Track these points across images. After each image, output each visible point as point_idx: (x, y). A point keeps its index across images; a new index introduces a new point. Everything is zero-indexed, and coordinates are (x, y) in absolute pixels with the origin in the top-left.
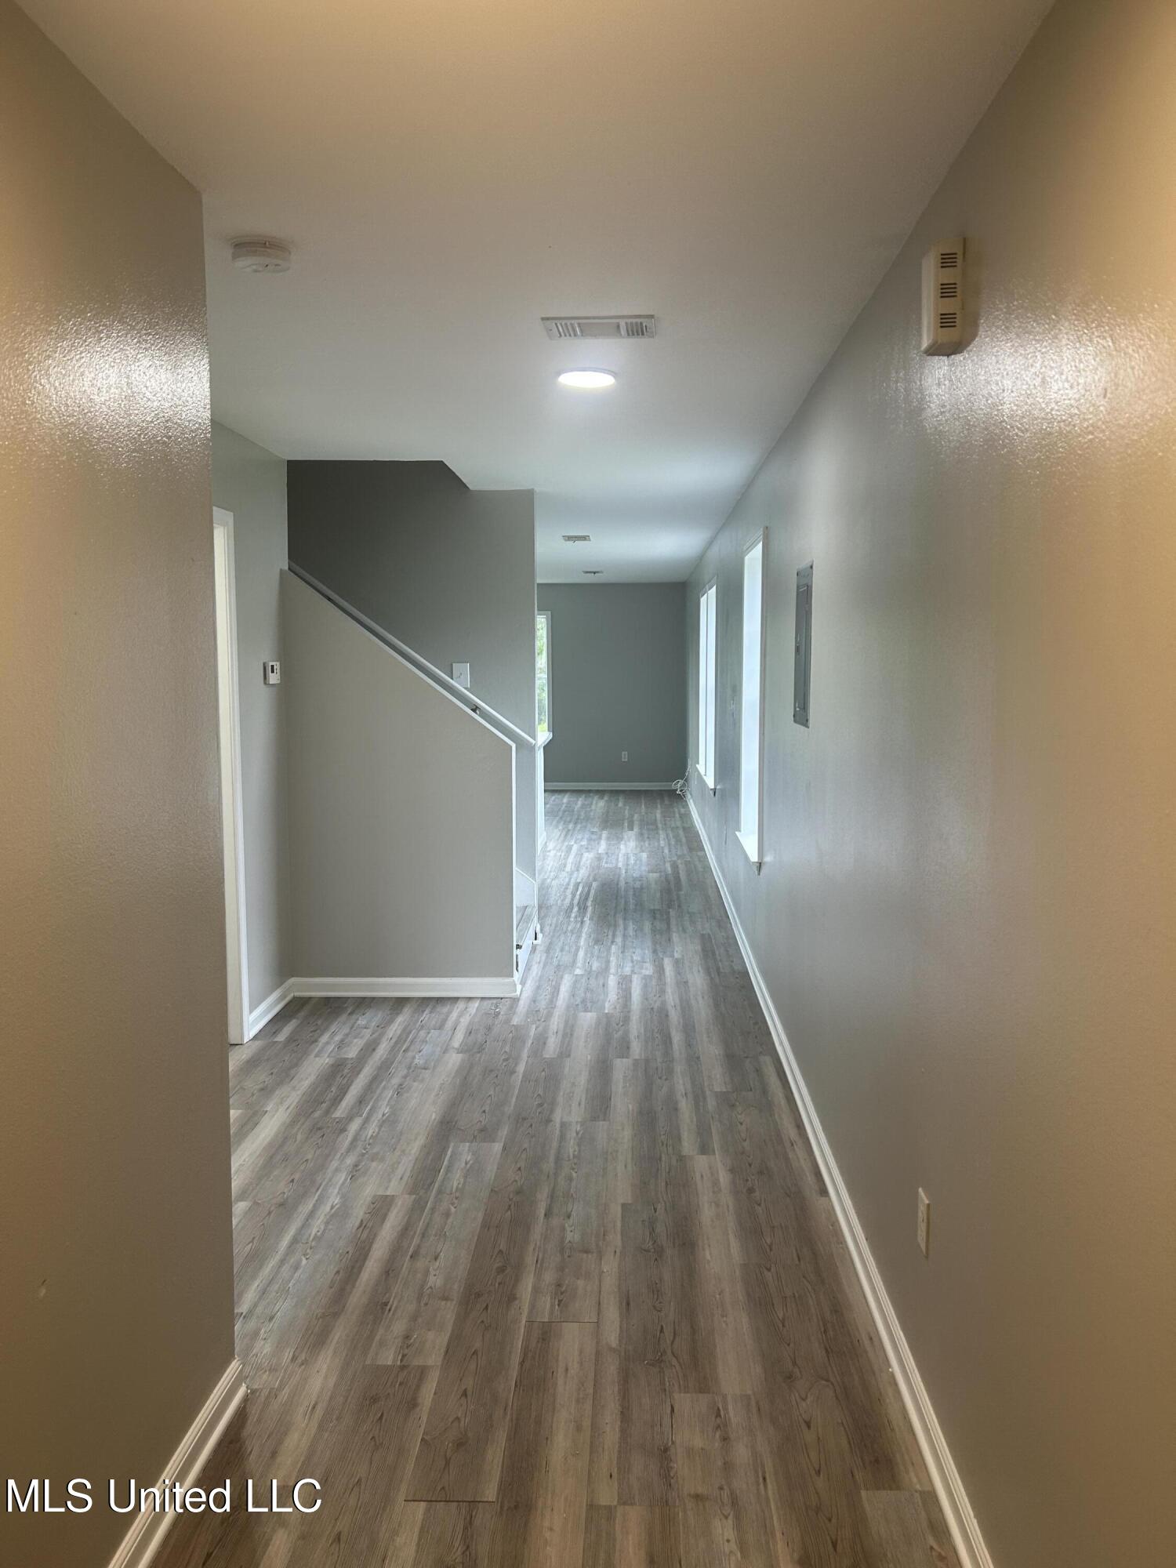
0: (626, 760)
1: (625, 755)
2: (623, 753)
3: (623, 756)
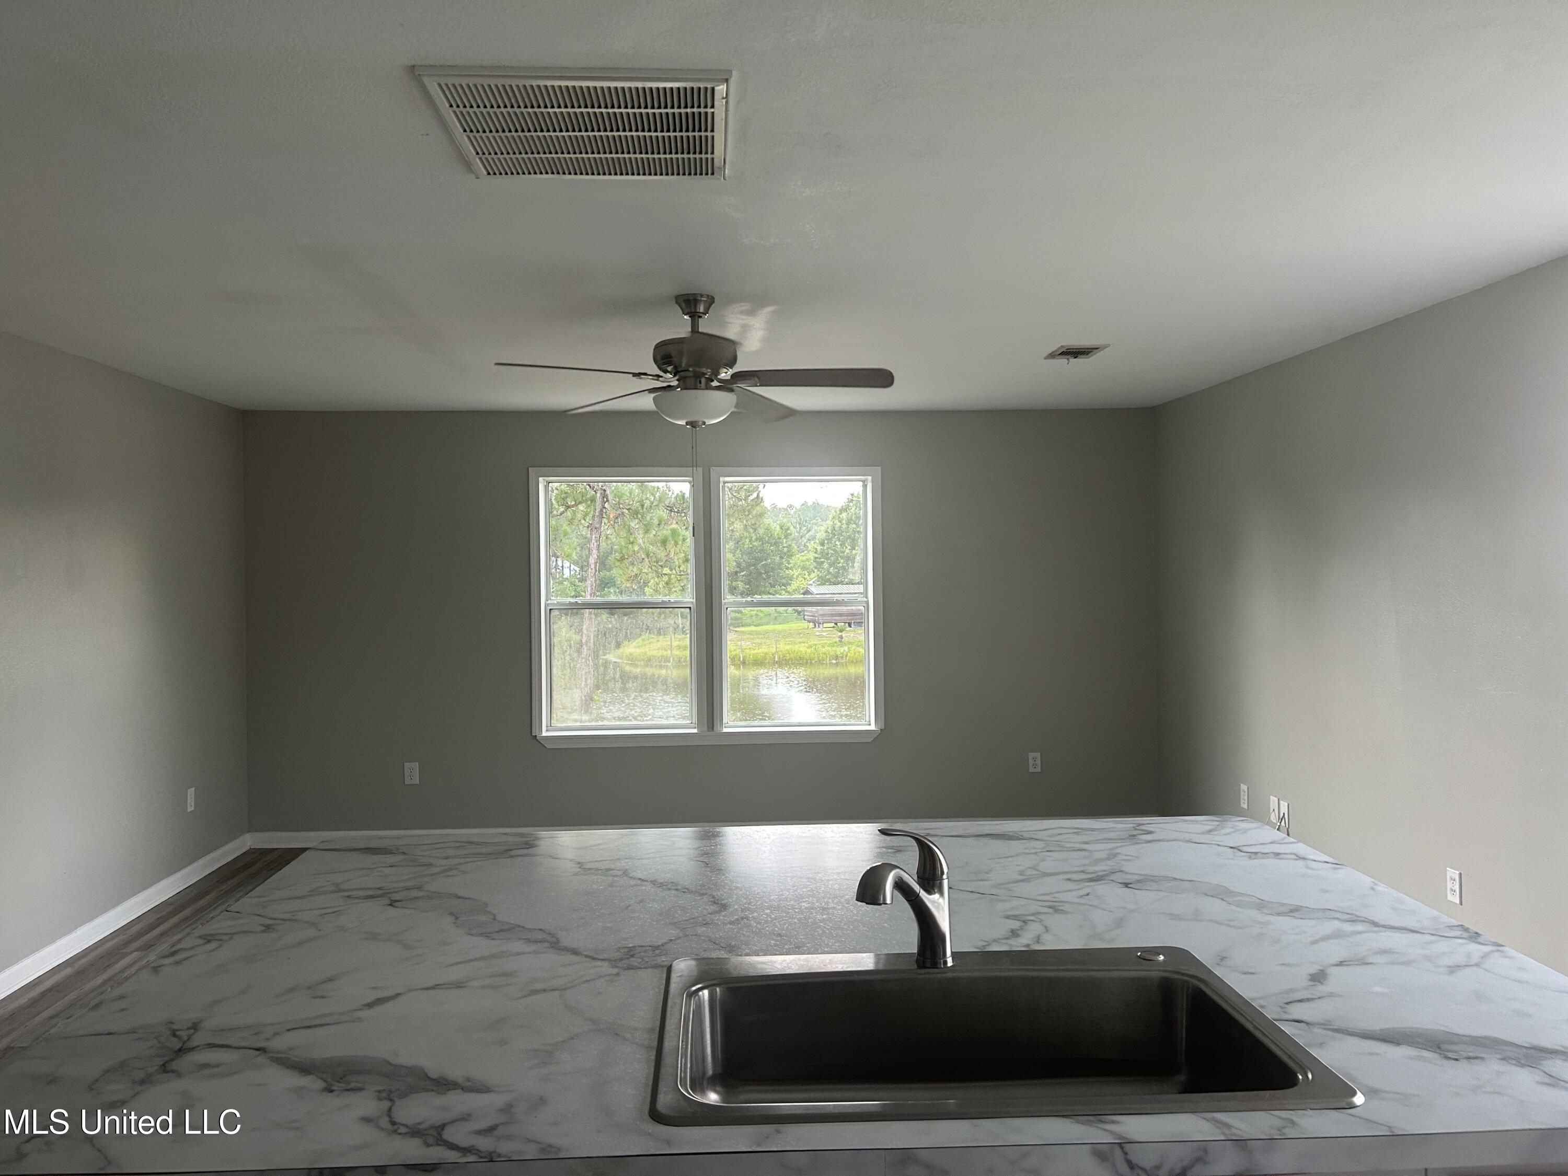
0: (1039, 769)
1: (1035, 759)
2: (1031, 755)
3: (1031, 762)
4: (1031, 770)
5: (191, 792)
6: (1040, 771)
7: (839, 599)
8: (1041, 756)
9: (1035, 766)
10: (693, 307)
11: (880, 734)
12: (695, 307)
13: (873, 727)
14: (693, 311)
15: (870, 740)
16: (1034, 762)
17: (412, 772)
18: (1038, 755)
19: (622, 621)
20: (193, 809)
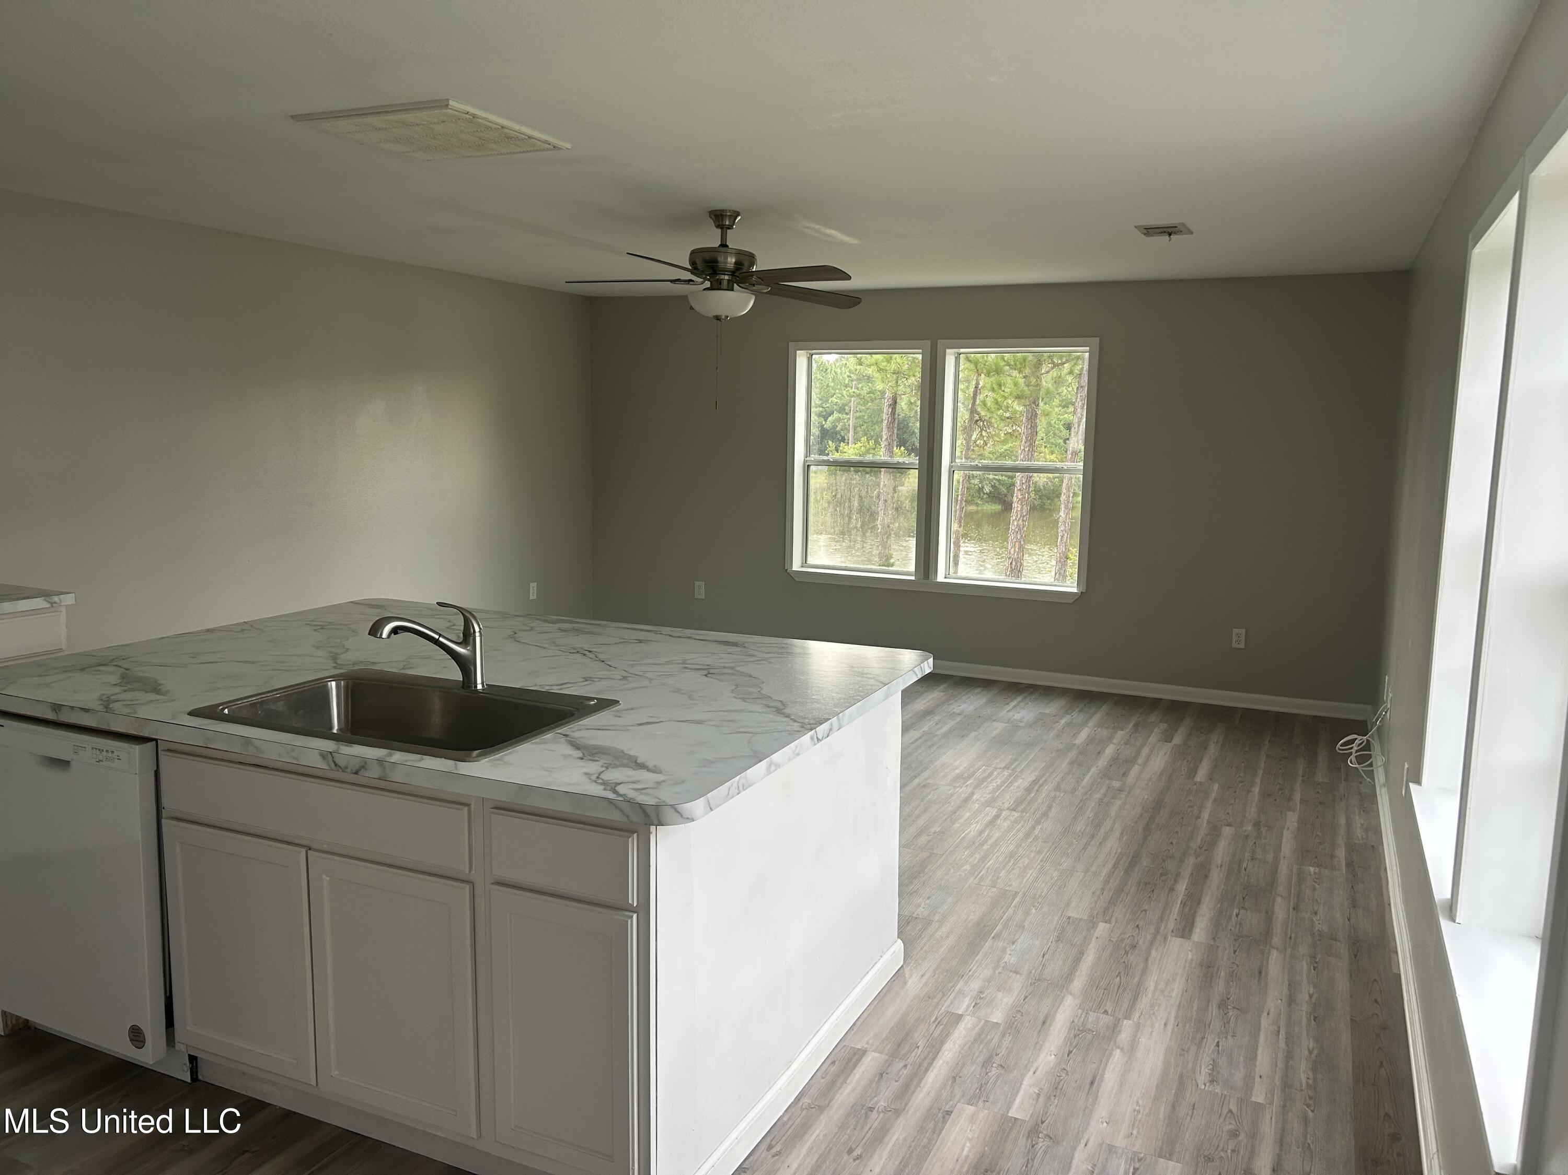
1: (1239, 635)
2: (1235, 631)
3: (1235, 638)
4: (1234, 645)
5: (533, 585)
6: (1243, 647)
7: (1058, 466)
8: (1246, 633)
9: (1238, 642)
10: (721, 222)
11: (1080, 596)
12: (722, 221)
13: (1075, 590)
14: (721, 223)
15: (1071, 601)
16: (1238, 638)
17: (700, 590)
18: (1243, 631)
19: (865, 478)
20: (535, 597)
